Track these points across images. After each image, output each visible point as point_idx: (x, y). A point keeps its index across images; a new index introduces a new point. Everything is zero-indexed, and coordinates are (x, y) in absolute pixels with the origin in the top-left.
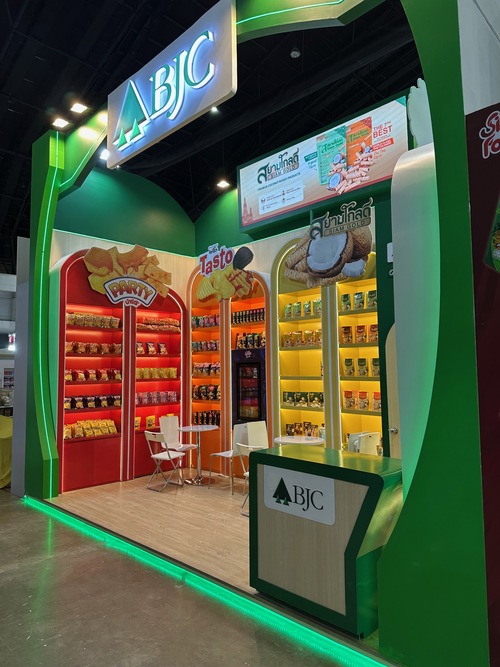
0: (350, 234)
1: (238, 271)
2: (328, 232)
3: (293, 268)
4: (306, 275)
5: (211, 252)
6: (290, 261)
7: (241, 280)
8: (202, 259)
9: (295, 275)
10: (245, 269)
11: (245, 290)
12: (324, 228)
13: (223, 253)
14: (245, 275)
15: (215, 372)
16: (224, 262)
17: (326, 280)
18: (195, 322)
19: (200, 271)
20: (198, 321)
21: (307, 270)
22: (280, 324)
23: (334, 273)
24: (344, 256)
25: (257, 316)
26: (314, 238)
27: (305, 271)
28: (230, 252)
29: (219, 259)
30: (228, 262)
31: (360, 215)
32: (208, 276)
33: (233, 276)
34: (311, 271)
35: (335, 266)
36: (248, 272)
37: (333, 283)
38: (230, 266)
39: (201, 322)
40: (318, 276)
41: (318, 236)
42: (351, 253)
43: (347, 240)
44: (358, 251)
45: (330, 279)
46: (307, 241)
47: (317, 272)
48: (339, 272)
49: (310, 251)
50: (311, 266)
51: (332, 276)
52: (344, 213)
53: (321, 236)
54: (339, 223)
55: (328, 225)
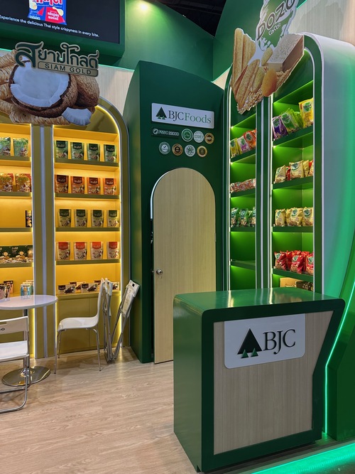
0: (73, 78)
2: (43, 65)
12: (37, 60)
17: (40, 119)
21: (10, 99)
23: (53, 113)
24: (65, 99)
26: (22, 65)
27: (8, 100)
31: (86, 63)
34: (17, 102)
35: (53, 106)
37: (50, 125)
40: (27, 111)
41: (29, 65)
42: (75, 99)
43: (70, 83)
44: (85, 100)
45: (46, 119)
46: (10, 64)
47: (26, 107)
48: (58, 114)
49: (15, 78)
50: (17, 97)
51: (49, 116)
52: (66, 53)
53: (34, 66)
54: (58, 61)
55: (43, 57)
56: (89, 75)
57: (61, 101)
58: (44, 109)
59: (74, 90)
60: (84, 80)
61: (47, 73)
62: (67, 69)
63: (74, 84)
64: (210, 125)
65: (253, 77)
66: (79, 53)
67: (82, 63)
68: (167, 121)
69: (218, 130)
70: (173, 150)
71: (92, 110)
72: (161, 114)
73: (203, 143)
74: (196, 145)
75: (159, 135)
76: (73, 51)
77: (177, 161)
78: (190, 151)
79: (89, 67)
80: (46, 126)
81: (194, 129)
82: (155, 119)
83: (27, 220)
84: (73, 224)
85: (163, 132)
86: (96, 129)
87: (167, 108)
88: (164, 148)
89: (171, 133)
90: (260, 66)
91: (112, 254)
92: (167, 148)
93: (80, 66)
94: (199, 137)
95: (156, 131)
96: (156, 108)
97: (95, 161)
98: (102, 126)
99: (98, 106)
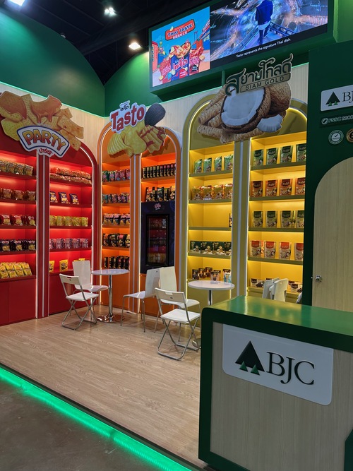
0: (267, 90)
1: (150, 127)
2: (244, 88)
3: (206, 123)
4: (219, 131)
5: (122, 109)
6: (203, 117)
7: (153, 136)
8: (114, 116)
9: (208, 131)
10: (157, 125)
11: (156, 146)
12: (240, 85)
13: (134, 110)
14: (157, 131)
15: (125, 222)
16: (136, 118)
17: (240, 135)
18: (105, 176)
19: (112, 127)
20: (108, 175)
21: (221, 125)
22: (190, 179)
23: (249, 128)
24: (261, 111)
25: (168, 171)
26: (229, 94)
27: (219, 127)
28: (142, 109)
29: (131, 115)
30: (139, 118)
31: (280, 71)
32: (119, 132)
33: (144, 132)
34: (225, 126)
35: (251, 121)
36: (159, 129)
37: (248, 139)
38: (141, 123)
39: (112, 176)
40: (232, 132)
41: (234, 93)
42: (269, 108)
43: (264, 96)
44: (276, 107)
45: (244, 134)
46: (222, 97)
47: (231, 128)
48: (255, 127)
49: (224, 108)
50: (225, 122)
51: (247, 131)
52: (262, 70)
53: (238, 92)
54: (256, 79)
55: (244, 82)
56: (281, 81)
57: (257, 114)
58: (243, 126)
59: (268, 100)
60: (277, 88)
61: (247, 94)
62: (263, 85)
63: (268, 95)
66: (274, 65)
67: (277, 72)
71: (284, 114)
76: (269, 65)
79: (282, 73)
80: (245, 140)
83: (230, 221)
86: (288, 131)
93: (274, 76)
99: (290, 108)
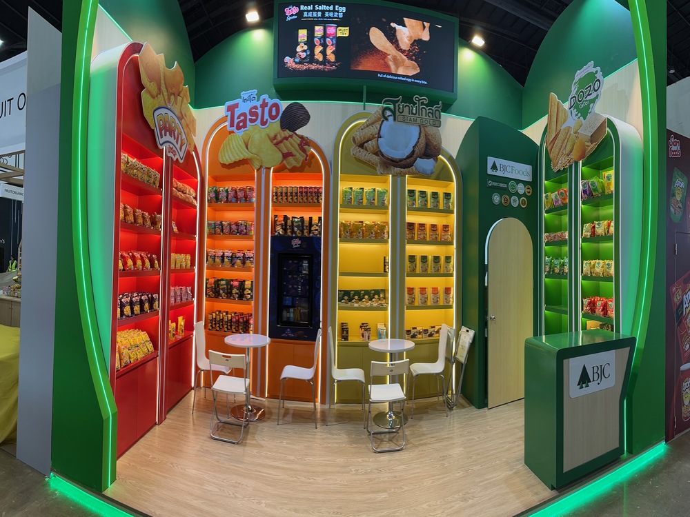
0: (422, 129)
1: (288, 133)
3: (361, 146)
4: (375, 159)
6: (359, 136)
7: (292, 145)
9: (363, 155)
10: (298, 132)
11: (296, 160)
12: (397, 113)
13: (264, 105)
14: (298, 141)
16: (266, 116)
17: (397, 170)
20: (217, 193)
21: (378, 153)
22: (341, 215)
23: (406, 164)
24: (416, 149)
26: (387, 119)
27: (376, 154)
30: (273, 118)
31: (432, 114)
32: (240, 134)
33: (279, 138)
34: (383, 155)
35: (408, 157)
36: (302, 137)
37: (405, 175)
38: (276, 124)
39: (223, 195)
40: (390, 164)
41: (391, 118)
42: (423, 149)
43: (420, 134)
44: (430, 150)
45: (402, 170)
46: (379, 119)
47: (388, 159)
48: (411, 165)
49: (381, 133)
50: (383, 150)
51: (405, 167)
52: (417, 105)
53: (395, 120)
54: (412, 113)
55: (401, 110)
56: (434, 125)
57: (413, 151)
58: (401, 160)
59: (423, 140)
60: (431, 130)
61: (404, 126)
62: (419, 122)
63: (423, 135)
64: (528, 178)
65: (566, 140)
66: (427, 105)
67: (430, 114)
68: (499, 173)
69: (534, 184)
70: (503, 201)
71: (436, 160)
72: (494, 167)
73: (524, 195)
74: (519, 196)
75: (493, 187)
76: (422, 104)
77: (505, 211)
78: (515, 202)
79: (434, 118)
80: (402, 176)
81: (518, 181)
82: (490, 172)
83: (385, 266)
84: (418, 270)
85: (496, 184)
86: (438, 178)
87: (499, 162)
88: (496, 199)
89: (501, 185)
90: (572, 133)
91: (447, 300)
92: (498, 199)
93: (427, 117)
94: (521, 189)
95: (491, 183)
96: (491, 160)
97: (436, 210)
98: (443, 176)
99: (440, 156)
